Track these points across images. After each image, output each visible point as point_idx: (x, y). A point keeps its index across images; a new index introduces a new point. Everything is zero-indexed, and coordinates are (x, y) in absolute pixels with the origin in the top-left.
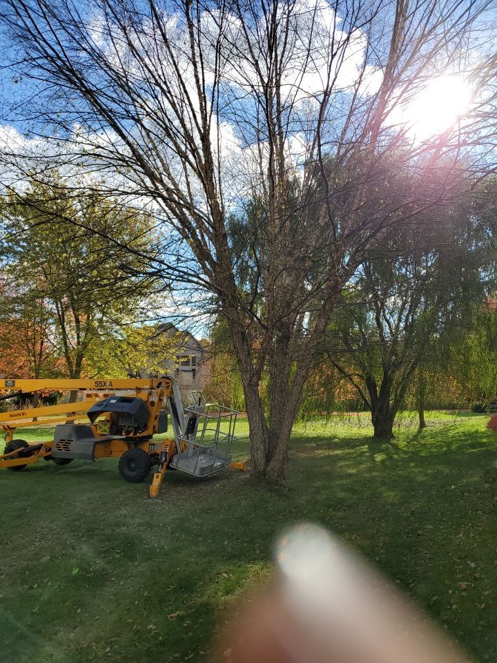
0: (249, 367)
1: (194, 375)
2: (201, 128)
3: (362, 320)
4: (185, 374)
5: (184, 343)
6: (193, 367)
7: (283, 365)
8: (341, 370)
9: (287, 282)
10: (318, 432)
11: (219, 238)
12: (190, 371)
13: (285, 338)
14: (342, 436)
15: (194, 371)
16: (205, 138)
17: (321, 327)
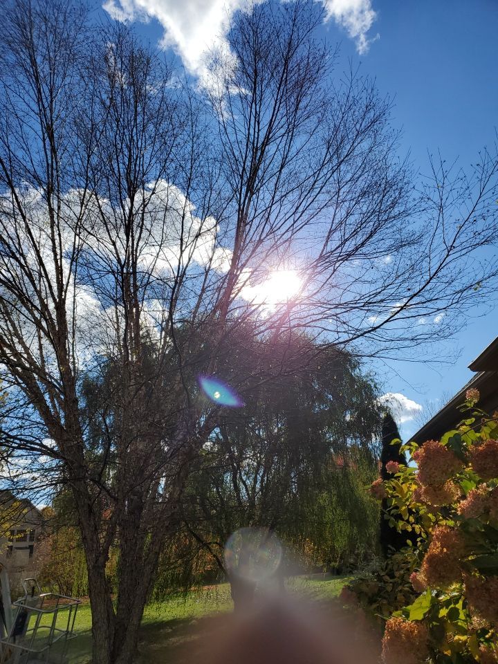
0: (95, 546)
1: (31, 552)
2: (56, 298)
3: (219, 483)
4: (20, 552)
5: (22, 516)
6: (31, 544)
7: (134, 541)
8: (199, 539)
9: (141, 447)
10: (174, 613)
11: (69, 403)
12: (26, 548)
13: (137, 509)
14: (199, 616)
15: (31, 548)
16: (60, 306)
17: (176, 495)
